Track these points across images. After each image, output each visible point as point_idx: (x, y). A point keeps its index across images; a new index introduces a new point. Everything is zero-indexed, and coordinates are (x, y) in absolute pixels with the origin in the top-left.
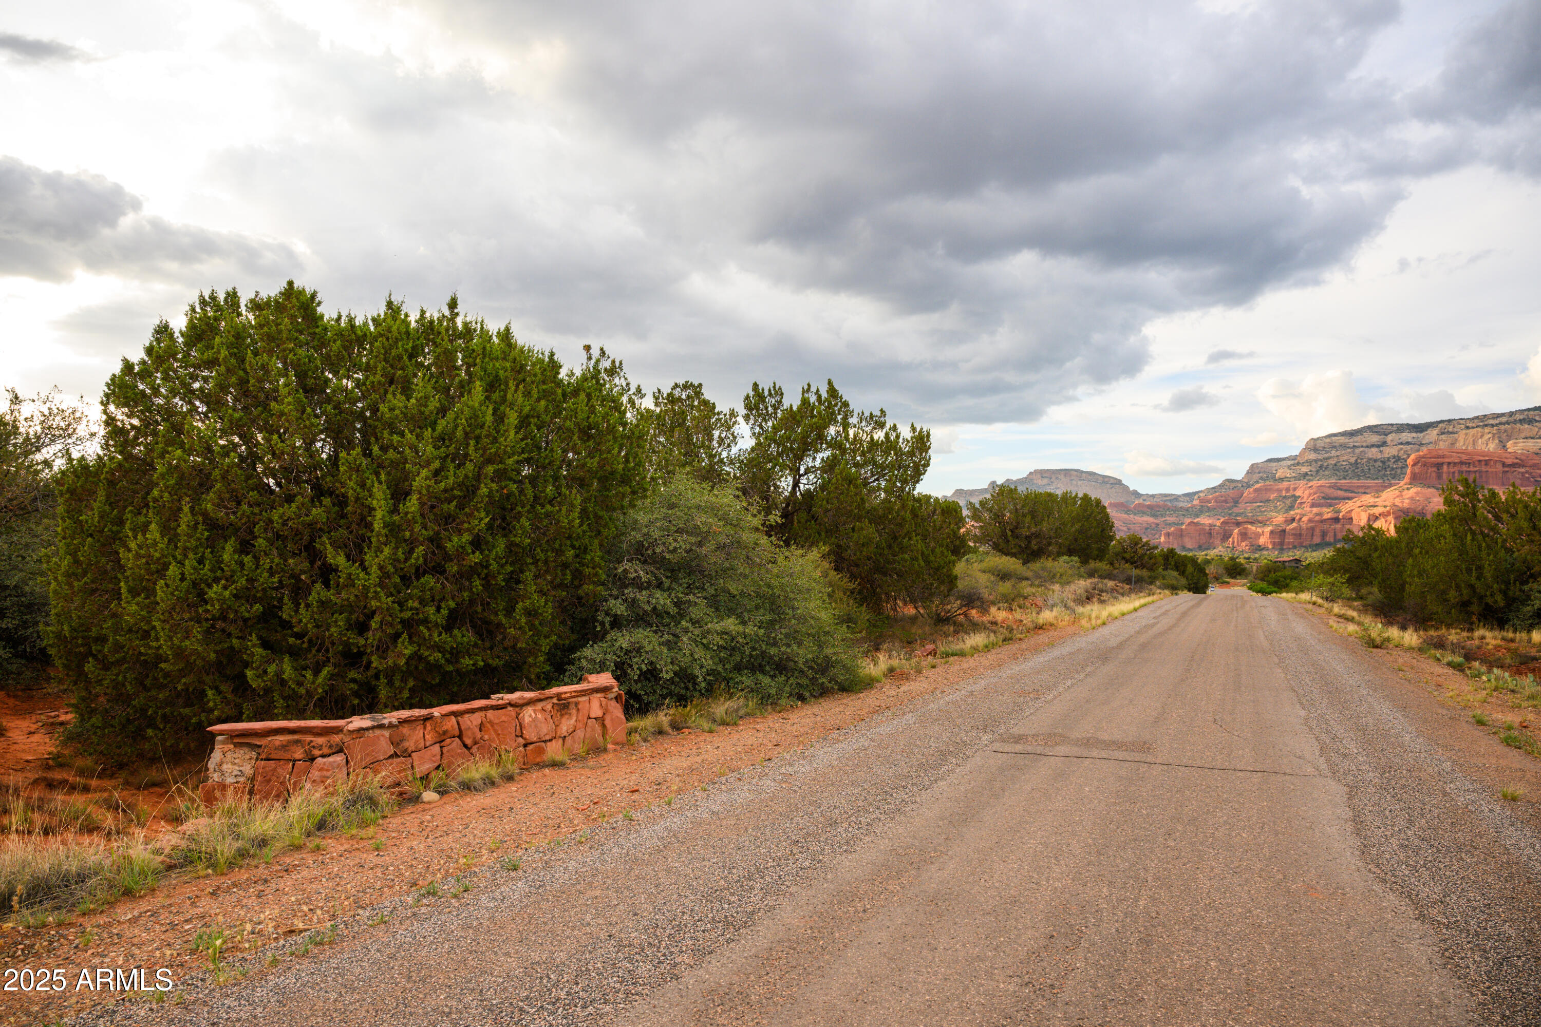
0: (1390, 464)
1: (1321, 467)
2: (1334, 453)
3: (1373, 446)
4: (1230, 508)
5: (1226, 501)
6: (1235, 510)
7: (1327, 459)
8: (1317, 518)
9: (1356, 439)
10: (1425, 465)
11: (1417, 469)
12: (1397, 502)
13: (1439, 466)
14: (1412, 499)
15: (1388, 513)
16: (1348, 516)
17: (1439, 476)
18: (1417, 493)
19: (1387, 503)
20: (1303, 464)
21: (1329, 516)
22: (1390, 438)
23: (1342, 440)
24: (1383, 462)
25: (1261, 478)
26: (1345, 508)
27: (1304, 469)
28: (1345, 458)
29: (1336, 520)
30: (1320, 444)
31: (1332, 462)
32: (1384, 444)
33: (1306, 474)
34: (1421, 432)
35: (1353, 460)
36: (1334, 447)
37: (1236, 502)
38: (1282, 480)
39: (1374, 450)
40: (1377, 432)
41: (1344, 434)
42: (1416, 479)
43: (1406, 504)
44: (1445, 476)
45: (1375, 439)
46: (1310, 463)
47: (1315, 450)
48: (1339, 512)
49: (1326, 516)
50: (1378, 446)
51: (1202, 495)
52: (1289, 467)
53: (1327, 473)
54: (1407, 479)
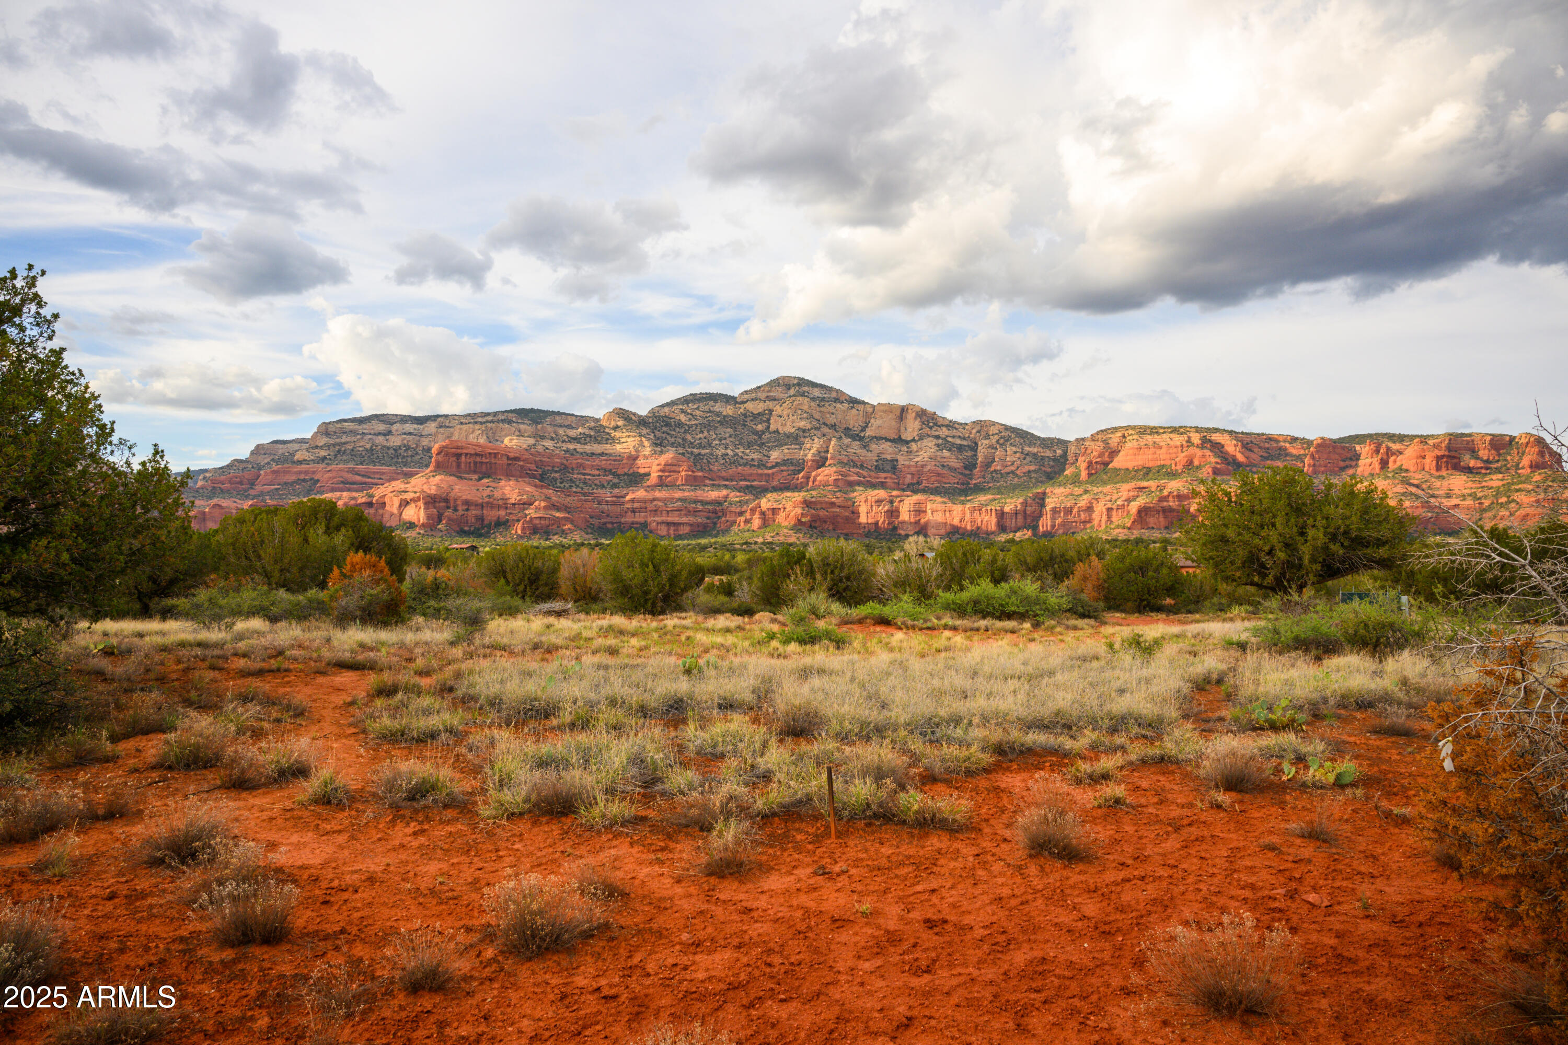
0: (401, 451)
1: (339, 451)
2: (344, 439)
3: (379, 434)
4: (245, 490)
5: (241, 483)
6: (252, 492)
7: (344, 443)
8: (352, 502)
9: (364, 426)
10: (447, 454)
11: (440, 458)
12: (425, 488)
13: (458, 456)
14: (437, 485)
15: (419, 499)
16: (381, 500)
17: (459, 466)
18: (441, 480)
19: (416, 489)
20: (321, 448)
21: (363, 500)
22: (395, 428)
23: (352, 426)
24: (395, 450)
25: (273, 460)
26: (378, 493)
27: (323, 453)
28: (361, 444)
29: (370, 504)
30: (331, 429)
31: (349, 447)
32: (389, 433)
33: (324, 458)
34: (421, 424)
35: (368, 446)
36: (344, 433)
37: (252, 484)
38: (300, 462)
39: (381, 438)
40: (384, 422)
41: (354, 420)
42: (440, 467)
43: (433, 490)
44: (463, 466)
45: (382, 427)
46: (327, 446)
47: (327, 434)
48: (372, 496)
49: (360, 501)
50: (385, 435)
51: (208, 475)
52: (307, 450)
53: (345, 457)
54: (431, 468)
